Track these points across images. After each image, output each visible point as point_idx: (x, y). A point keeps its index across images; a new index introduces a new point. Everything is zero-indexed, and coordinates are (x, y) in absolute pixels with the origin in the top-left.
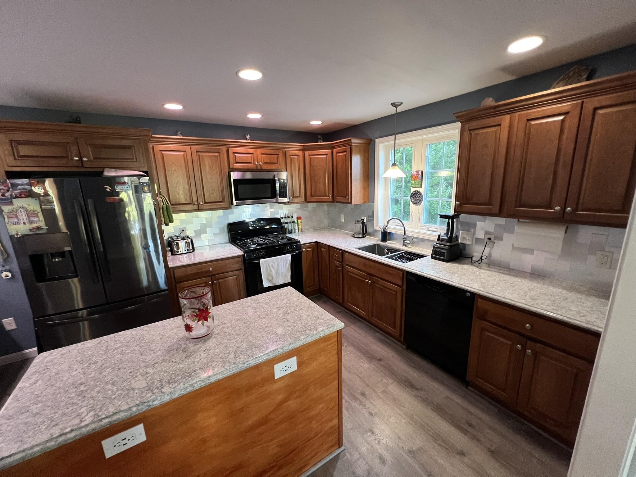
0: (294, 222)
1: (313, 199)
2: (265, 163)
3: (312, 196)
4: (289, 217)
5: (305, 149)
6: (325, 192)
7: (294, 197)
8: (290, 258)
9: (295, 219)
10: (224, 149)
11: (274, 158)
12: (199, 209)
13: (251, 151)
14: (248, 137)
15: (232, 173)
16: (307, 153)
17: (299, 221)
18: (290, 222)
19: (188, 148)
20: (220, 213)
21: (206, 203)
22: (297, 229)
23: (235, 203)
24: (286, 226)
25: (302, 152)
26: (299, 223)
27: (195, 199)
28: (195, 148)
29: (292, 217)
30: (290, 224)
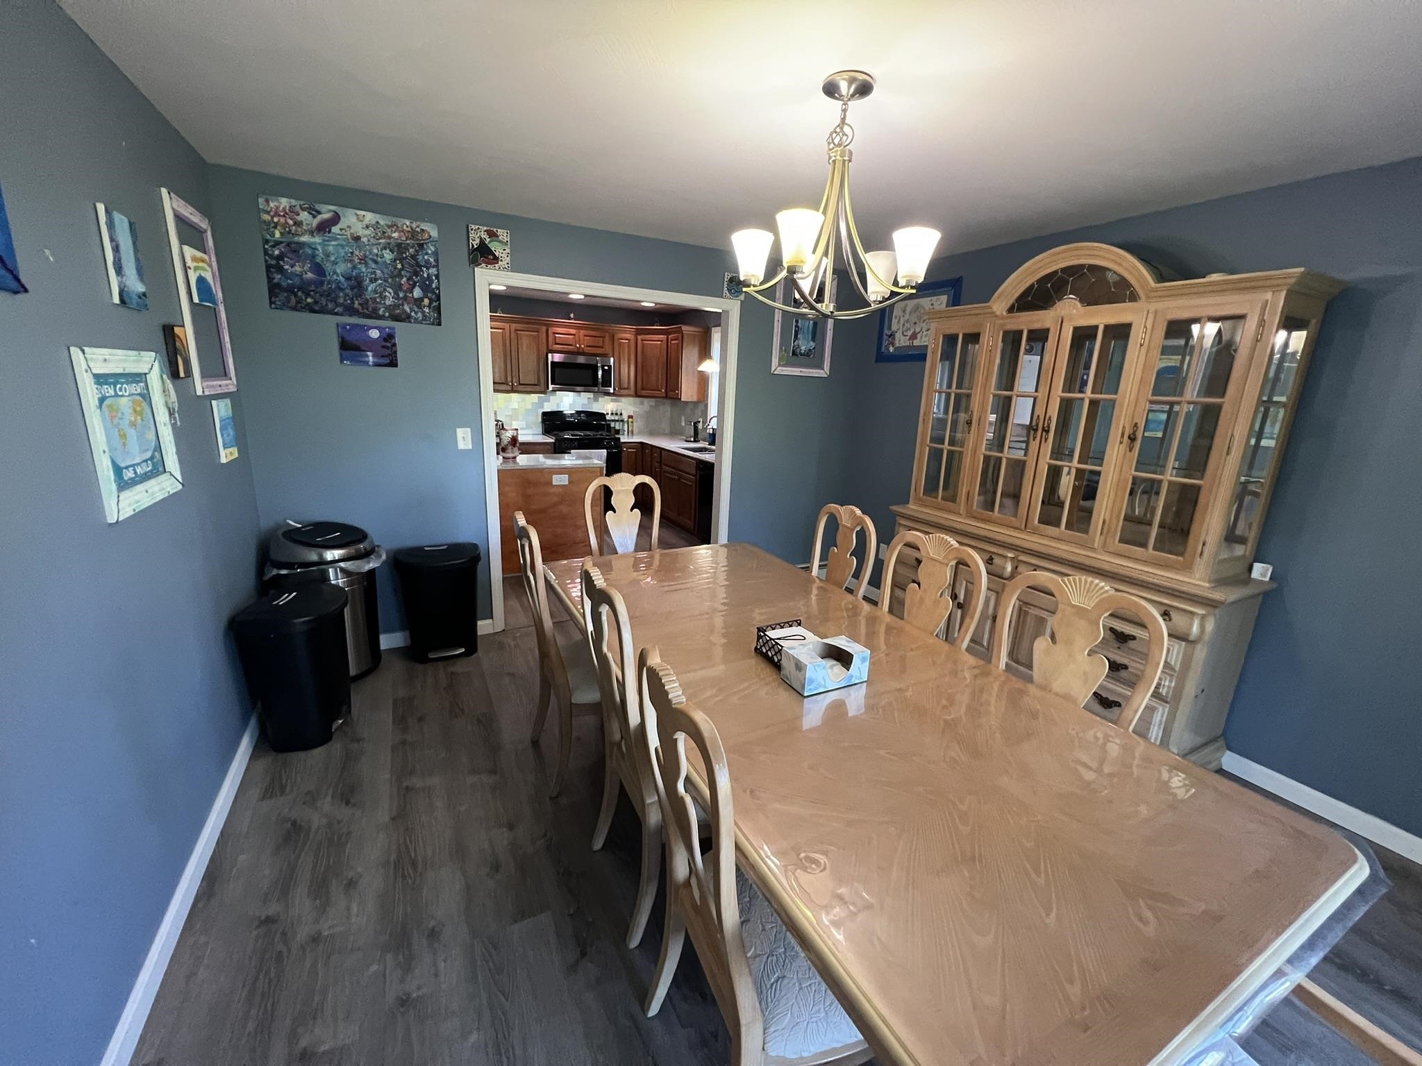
0: (622, 421)
1: (644, 393)
2: (588, 346)
3: (643, 389)
4: (617, 414)
5: (638, 332)
6: (658, 386)
7: (620, 388)
8: (605, 454)
9: (625, 417)
10: (544, 328)
11: (599, 342)
12: (513, 391)
13: (573, 331)
14: (572, 316)
15: (550, 355)
16: (640, 337)
17: (630, 420)
18: (618, 421)
19: (507, 325)
20: (534, 398)
21: (520, 384)
22: (626, 429)
23: (551, 387)
24: (612, 425)
25: (633, 336)
26: (630, 423)
27: (509, 379)
28: (514, 326)
29: (621, 414)
30: (617, 423)
